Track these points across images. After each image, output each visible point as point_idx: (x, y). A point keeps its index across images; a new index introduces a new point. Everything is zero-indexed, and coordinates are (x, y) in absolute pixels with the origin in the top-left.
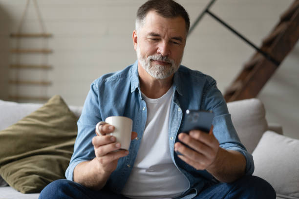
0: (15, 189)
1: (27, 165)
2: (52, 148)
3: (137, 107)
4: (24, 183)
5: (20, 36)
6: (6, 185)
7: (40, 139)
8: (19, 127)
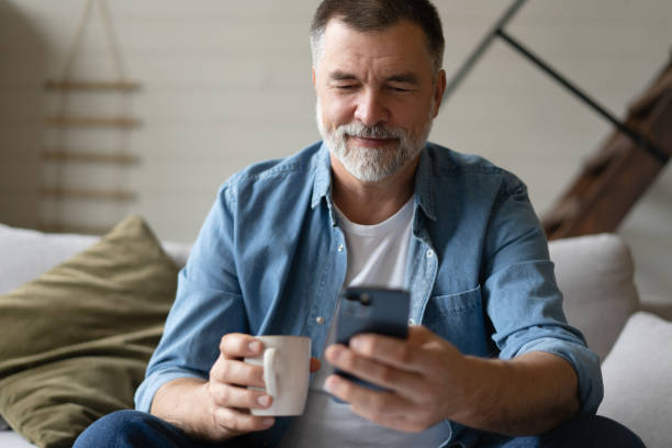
0: (25, 437)
1: (55, 381)
2: (116, 340)
3: (324, 244)
4: (46, 423)
5: (67, 86)
6: (4, 427)
7: (89, 320)
8: (40, 290)
